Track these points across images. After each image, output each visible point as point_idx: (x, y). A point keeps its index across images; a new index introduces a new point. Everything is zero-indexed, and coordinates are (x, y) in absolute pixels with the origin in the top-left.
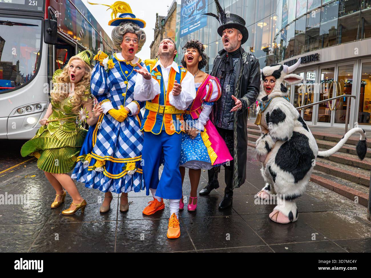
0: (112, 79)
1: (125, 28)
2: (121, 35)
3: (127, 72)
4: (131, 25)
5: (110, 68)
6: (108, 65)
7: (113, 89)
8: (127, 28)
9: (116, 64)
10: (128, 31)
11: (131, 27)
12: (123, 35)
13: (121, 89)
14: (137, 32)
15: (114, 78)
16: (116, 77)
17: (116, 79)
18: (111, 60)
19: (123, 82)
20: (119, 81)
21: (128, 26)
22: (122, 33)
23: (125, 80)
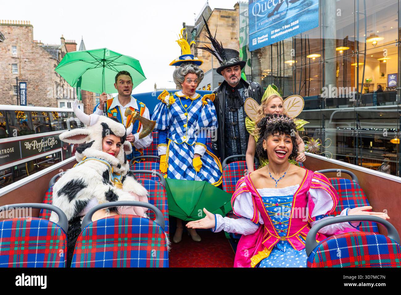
0: (173, 112)
1: (187, 69)
2: (183, 75)
3: (186, 106)
4: (192, 66)
5: (171, 103)
6: (169, 101)
7: (175, 122)
8: (189, 69)
9: (177, 100)
10: (190, 72)
11: (192, 68)
12: (185, 76)
13: (182, 121)
14: (197, 72)
15: (175, 111)
16: (177, 110)
17: (176, 112)
18: (172, 97)
19: (184, 114)
20: (179, 114)
21: (189, 67)
22: (184, 74)
23: (184, 112)
